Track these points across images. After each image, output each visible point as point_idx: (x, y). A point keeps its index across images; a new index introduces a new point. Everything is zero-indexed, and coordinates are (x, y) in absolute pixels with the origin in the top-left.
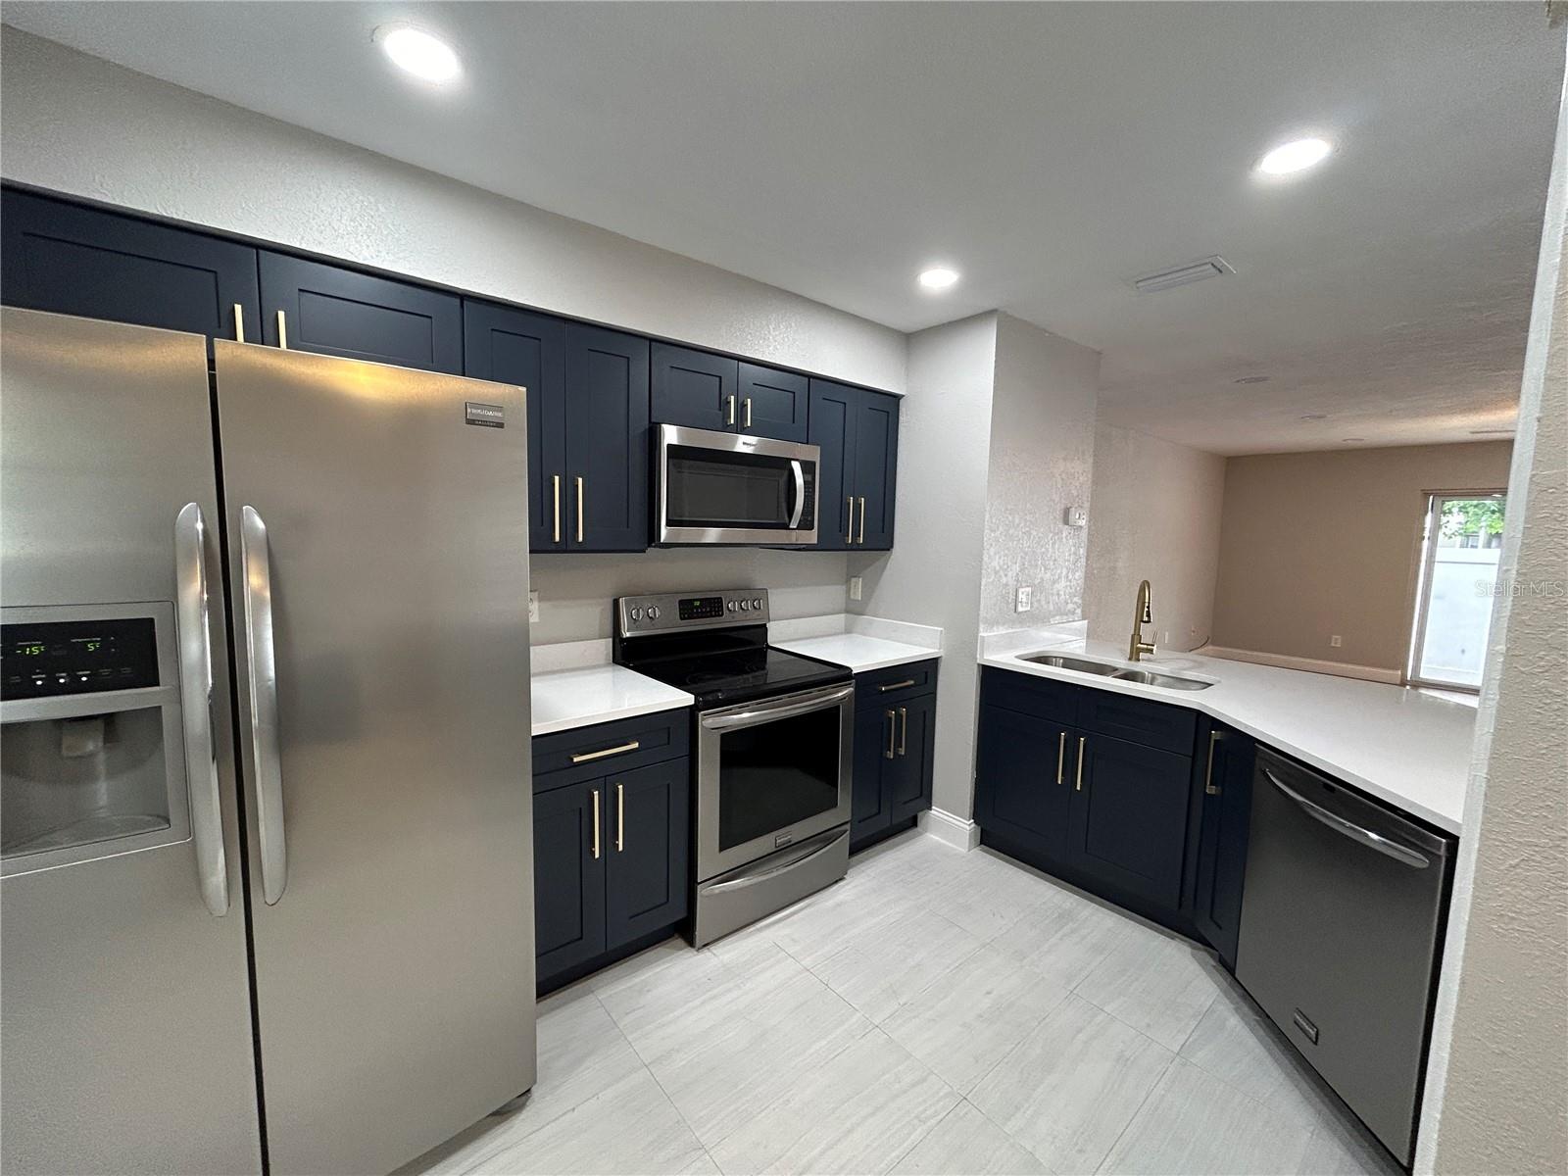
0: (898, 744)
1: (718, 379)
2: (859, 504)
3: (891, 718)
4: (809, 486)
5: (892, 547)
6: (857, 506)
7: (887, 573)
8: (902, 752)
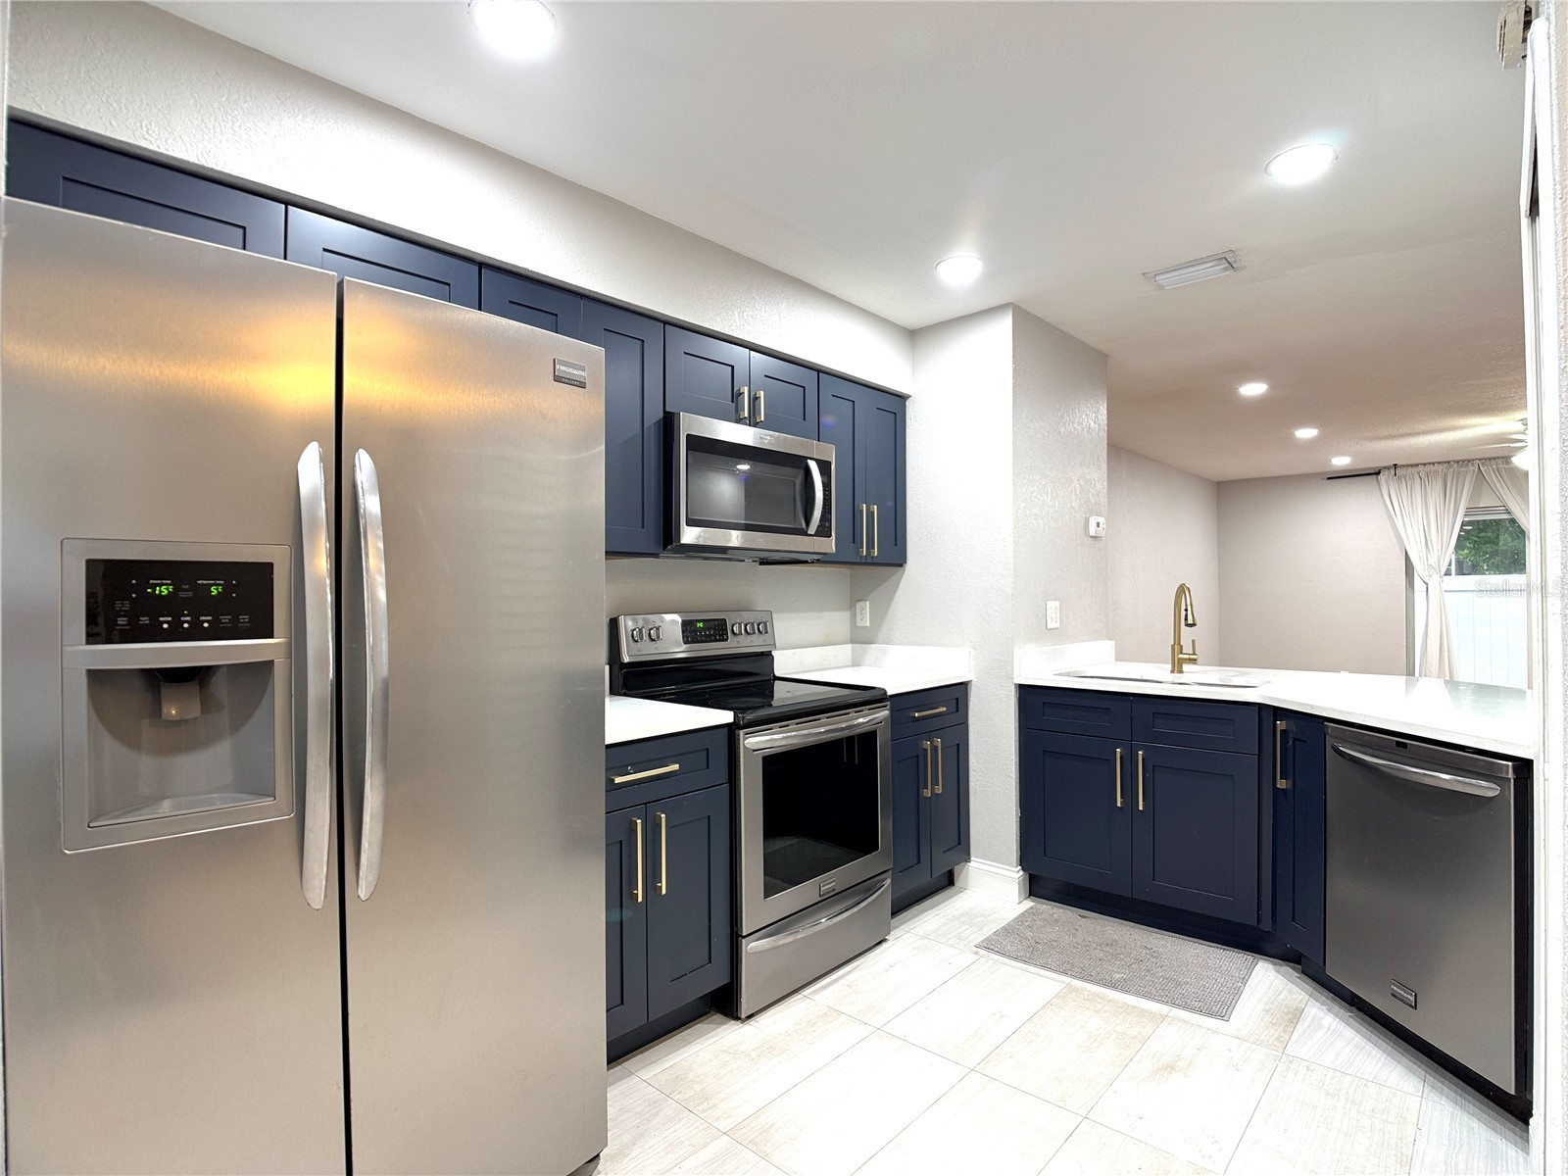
0: (935, 782)
1: (730, 368)
2: (871, 511)
3: (927, 750)
4: (827, 487)
5: (906, 562)
6: (870, 514)
7: (900, 594)
8: (939, 789)
